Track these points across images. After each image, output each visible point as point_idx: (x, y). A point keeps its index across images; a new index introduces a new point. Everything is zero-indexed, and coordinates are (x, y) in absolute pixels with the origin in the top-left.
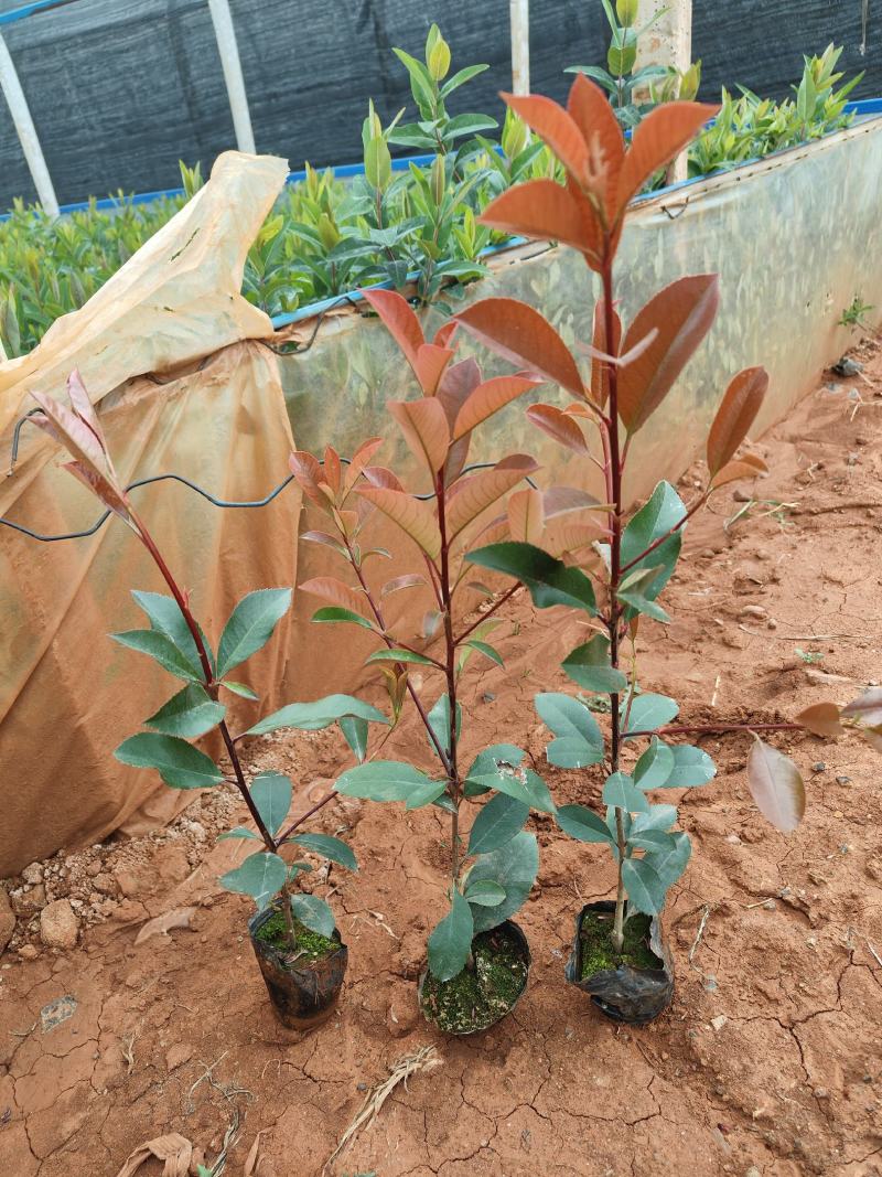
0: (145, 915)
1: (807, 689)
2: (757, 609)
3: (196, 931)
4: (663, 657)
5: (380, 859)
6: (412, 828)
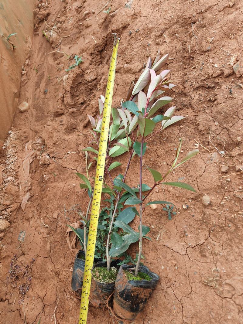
0: (19, 204)
1: (114, 19)
2: (87, 12)
3: (34, 195)
4: (76, 44)
5: (57, 143)
6: (58, 131)
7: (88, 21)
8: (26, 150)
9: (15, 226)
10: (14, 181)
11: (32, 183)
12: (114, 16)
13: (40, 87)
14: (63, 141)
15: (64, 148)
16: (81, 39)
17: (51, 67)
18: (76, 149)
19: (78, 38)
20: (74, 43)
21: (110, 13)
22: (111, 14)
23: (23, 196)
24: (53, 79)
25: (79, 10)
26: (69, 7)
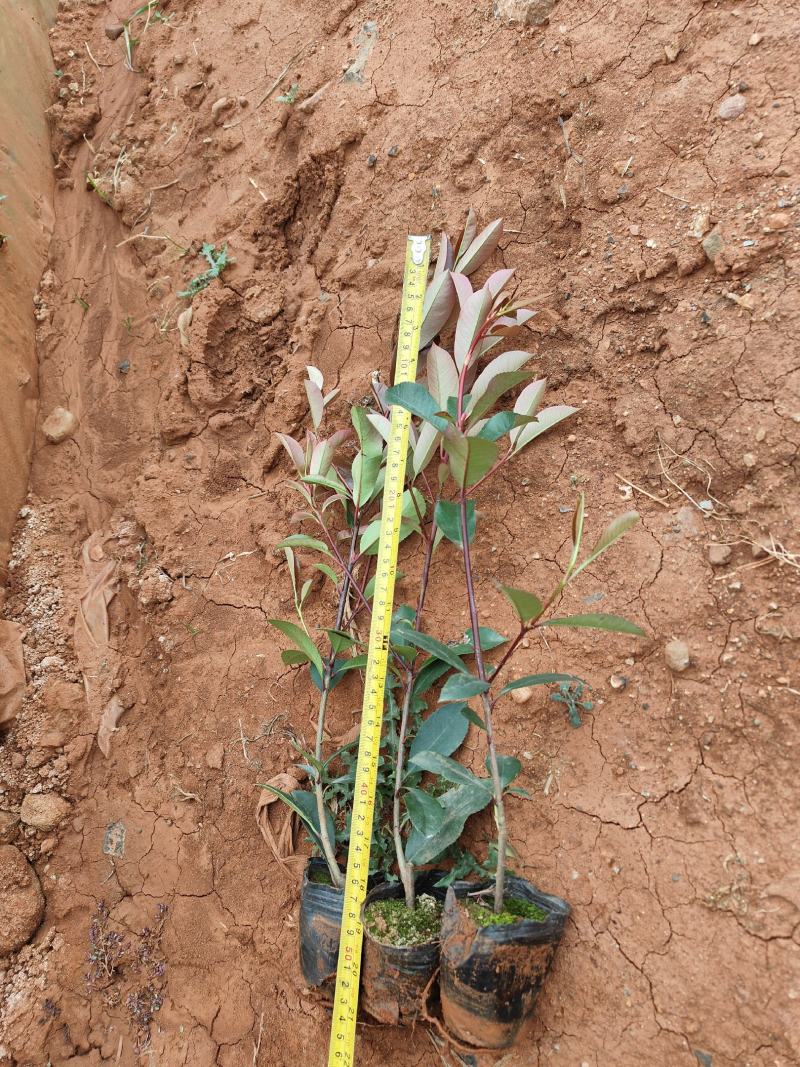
0: (90, 739)
1: (312, 119)
2: (221, 102)
3: (133, 705)
4: (200, 207)
5: (187, 530)
6: (182, 491)
7: (230, 132)
8: (88, 562)
9: (86, 811)
10: (65, 668)
11: (121, 666)
12: (313, 111)
13: (103, 355)
14: (204, 521)
15: (210, 545)
16: (216, 190)
17: (127, 288)
18: (251, 544)
19: (203, 187)
20: (192, 203)
21: (297, 100)
22: (303, 105)
23: (98, 710)
24: (142, 325)
25: (194, 97)
26: (159, 90)
